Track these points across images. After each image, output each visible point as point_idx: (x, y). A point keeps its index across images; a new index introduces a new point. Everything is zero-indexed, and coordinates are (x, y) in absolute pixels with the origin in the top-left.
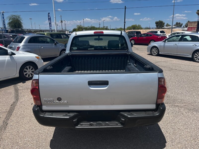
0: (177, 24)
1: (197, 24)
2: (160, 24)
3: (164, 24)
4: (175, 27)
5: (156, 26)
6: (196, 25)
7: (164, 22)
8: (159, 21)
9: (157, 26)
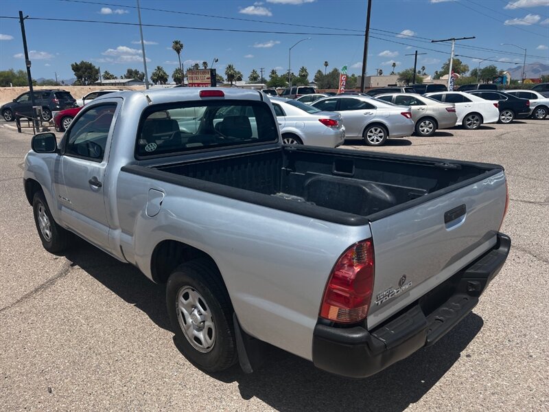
0: (131, 74)
1: (209, 76)
2: (86, 73)
3: (97, 71)
4: (129, 82)
5: (76, 77)
6: (208, 78)
7: (97, 68)
8: (82, 63)
9: (79, 77)
